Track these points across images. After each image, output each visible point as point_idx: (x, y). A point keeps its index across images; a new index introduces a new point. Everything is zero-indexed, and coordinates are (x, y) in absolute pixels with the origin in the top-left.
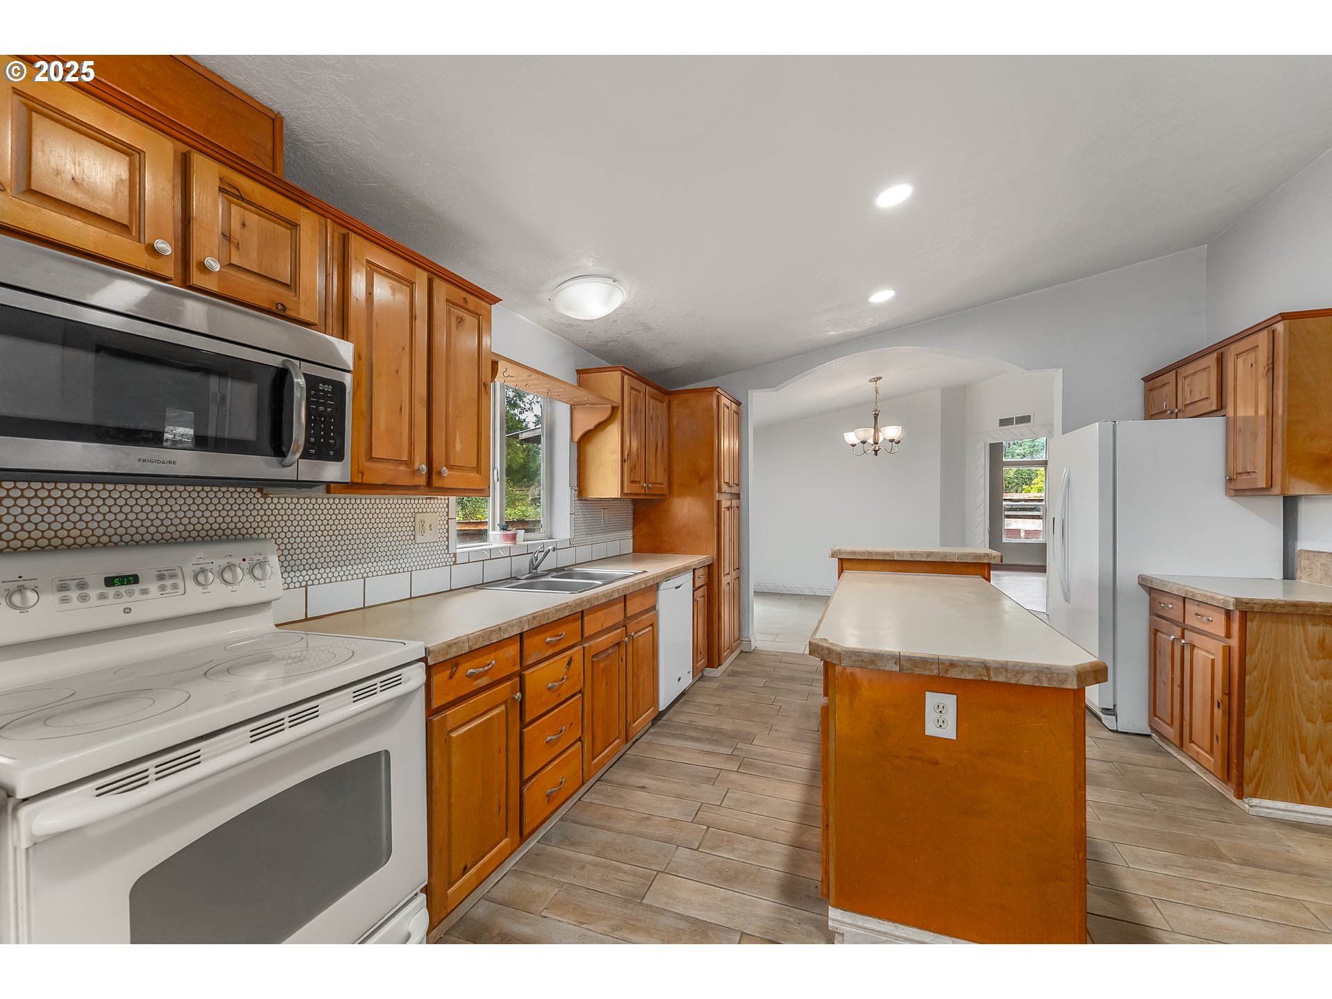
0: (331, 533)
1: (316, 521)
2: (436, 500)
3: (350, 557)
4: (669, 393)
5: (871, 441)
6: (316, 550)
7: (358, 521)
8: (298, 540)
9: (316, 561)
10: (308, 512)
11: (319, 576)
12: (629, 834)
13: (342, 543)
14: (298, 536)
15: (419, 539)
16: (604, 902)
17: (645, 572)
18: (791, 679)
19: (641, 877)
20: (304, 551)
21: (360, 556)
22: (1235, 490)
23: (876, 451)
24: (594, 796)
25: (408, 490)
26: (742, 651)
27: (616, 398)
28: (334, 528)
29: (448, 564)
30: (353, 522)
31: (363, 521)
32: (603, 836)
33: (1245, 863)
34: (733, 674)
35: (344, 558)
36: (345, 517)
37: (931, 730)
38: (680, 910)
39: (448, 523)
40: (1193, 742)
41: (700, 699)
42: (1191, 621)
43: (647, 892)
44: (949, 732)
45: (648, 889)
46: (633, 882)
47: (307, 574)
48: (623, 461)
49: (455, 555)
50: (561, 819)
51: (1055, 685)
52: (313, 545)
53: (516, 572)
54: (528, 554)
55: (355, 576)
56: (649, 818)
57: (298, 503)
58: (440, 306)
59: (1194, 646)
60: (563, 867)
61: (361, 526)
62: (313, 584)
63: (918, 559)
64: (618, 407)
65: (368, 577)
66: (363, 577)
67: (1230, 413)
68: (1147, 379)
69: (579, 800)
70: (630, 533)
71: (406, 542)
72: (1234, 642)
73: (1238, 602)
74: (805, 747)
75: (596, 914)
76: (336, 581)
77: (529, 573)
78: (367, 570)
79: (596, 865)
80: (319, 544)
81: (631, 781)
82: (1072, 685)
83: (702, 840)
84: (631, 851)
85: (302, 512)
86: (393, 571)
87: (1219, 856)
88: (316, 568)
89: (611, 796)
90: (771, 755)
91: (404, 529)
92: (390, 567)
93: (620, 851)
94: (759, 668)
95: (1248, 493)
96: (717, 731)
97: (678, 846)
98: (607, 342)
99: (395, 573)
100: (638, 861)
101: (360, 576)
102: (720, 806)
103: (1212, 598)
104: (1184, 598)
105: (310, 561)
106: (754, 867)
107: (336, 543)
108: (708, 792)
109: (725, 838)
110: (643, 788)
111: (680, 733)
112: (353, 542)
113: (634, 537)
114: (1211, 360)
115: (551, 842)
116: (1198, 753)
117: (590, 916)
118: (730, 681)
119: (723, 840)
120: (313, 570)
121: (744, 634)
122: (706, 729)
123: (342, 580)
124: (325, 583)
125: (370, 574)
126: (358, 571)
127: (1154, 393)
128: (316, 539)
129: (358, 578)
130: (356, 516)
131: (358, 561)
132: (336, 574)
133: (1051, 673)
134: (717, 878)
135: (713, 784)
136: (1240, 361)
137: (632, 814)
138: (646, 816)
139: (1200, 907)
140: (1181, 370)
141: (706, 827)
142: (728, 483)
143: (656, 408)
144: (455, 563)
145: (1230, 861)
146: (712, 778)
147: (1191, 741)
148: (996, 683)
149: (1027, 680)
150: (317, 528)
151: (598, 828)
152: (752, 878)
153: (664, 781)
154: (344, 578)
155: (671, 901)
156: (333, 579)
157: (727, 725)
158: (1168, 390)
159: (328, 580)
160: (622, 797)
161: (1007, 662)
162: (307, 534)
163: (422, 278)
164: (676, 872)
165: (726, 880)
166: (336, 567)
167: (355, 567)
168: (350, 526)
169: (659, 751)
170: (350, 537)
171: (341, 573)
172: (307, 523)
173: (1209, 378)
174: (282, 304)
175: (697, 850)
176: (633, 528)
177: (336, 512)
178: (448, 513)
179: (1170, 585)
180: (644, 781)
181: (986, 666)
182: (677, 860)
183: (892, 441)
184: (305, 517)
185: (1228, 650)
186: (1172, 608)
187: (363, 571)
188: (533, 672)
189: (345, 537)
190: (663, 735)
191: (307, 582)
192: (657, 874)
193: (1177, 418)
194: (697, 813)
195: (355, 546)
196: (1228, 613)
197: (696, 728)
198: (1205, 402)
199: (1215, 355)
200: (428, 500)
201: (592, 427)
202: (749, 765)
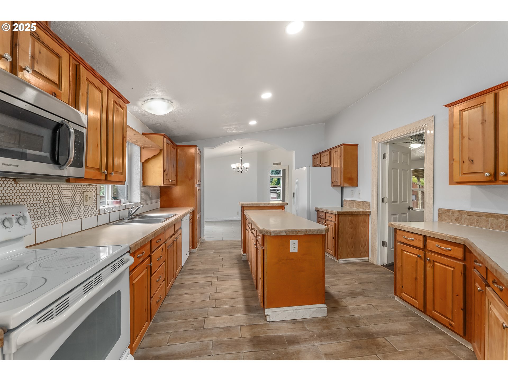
0: (47, 201)
1: (41, 196)
2: (92, 186)
3: (56, 213)
4: (177, 146)
5: (240, 168)
6: (41, 210)
7: (60, 196)
8: (32, 205)
9: (40, 215)
10: (37, 191)
11: (41, 223)
12: (188, 310)
13: (52, 206)
14: (32, 203)
15: (85, 203)
16: (190, 333)
17: (177, 214)
18: (222, 249)
19: (200, 321)
20: (35, 210)
21: (60, 212)
22: (333, 185)
23: (241, 171)
24: (167, 301)
25: (98, 181)
26: (201, 242)
27: (161, 146)
28: (49, 199)
29: (96, 214)
30: (57, 196)
31: (62, 196)
32: (179, 313)
33: (342, 274)
34: (201, 250)
35: (53, 213)
36: (54, 193)
37: (292, 250)
38: (218, 326)
39: (96, 196)
40: (328, 248)
41: (193, 260)
42: (327, 218)
43: (204, 325)
44: (296, 250)
45: (204, 324)
46: (197, 324)
47: (36, 222)
48: (164, 171)
49: (99, 210)
50: (158, 313)
51: (321, 233)
52: (39, 207)
53: (121, 217)
54: (126, 209)
55: (58, 222)
56: (193, 302)
57: (32, 186)
58: (111, 103)
59: (328, 224)
60: (168, 328)
61: (61, 198)
62: (39, 227)
63: (266, 205)
64: (162, 150)
65: (63, 222)
66: (61, 222)
67: (332, 166)
68: (313, 156)
69: (162, 304)
70: (159, 200)
71: (80, 205)
72: (337, 222)
73: (338, 212)
74: (236, 269)
75: (189, 337)
76: (50, 225)
77: (128, 217)
78: (63, 219)
79: (181, 323)
80: (42, 207)
81: (180, 292)
82: (324, 233)
83: (215, 304)
84: (192, 314)
85: (34, 191)
86: (74, 219)
87: (337, 273)
88: (40, 219)
89: (174, 300)
90: (226, 274)
91: (79, 199)
92: (73, 217)
93: (188, 316)
94: (210, 247)
95: (336, 186)
96: (204, 270)
97: (208, 308)
98: (156, 123)
99: (75, 219)
100: (196, 317)
101: (60, 222)
102: (216, 292)
103: (332, 212)
104: (326, 212)
105: (38, 215)
106: (235, 307)
107: (50, 206)
108: (210, 289)
109: (223, 301)
110: (186, 294)
111: (192, 272)
112: (57, 205)
113: (160, 201)
114: (328, 153)
115: (158, 321)
116: (329, 251)
117: (187, 339)
118: (201, 253)
119: (222, 302)
120: (39, 220)
121: (202, 236)
122: (200, 270)
123: (52, 224)
124: (44, 226)
125: (64, 221)
126: (59, 220)
127: (315, 160)
128: (41, 204)
129: (59, 223)
130: (58, 193)
131: (59, 215)
132: (49, 221)
133: (320, 231)
134: (226, 313)
135: (211, 287)
136: (335, 154)
137: (186, 303)
138: (192, 302)
139: (337, 285)
140: (321, 154)
141: (215, 300)
142: (198, 181)
143: (173, 151)
144: (99, 214)
145: (339, 274)
146: (210, 285)
147: (327, 248)
148: (308, 235)
149: (315, 233)
150: (41, 199)
151: (175, 311)
152: (236, 310)
153: (193, 290)
154: (53, 223)
155: (214, 325)
156: (48, 224)
157: (207, 267)
158: (319, 159)
159: (46, 224)
160: (179, 299)
161: (311, 229)
162: (36, 202)
163: (105, 89)
164: (211, 316)
165: (229, 313)
166: (49, 218)
167: (58, 217)
168: (56, 198)
169: (186, 280)
170: (56, 203)
171: (52, 221)
172: (37, 197)
173: (328, 157)
174: (55, 93)
175: (215, 307)
176: (160, 198)
177: (50, 191)
178: (96, 192)
179: (323, 209)
180: (185, 292)
181: (306, 231)
182: (210, 312)
183: (247, 168)
184: (35, 194)
185: (335, 224)
186: (323, 215)
187: (61, 219)
188: (154, 254)
189: (54, 203)
190: (185, 275)
191: (36, 226)
192: (205, 319)
193: (320, 167)
194: (210, 297)
195: (58, 208)
196: (335, 215)
197: (196, 270)
198: (327, 163)
199: (329, 152)
200: (89, 186)
201: (151, 157)
202: (221, 278)
